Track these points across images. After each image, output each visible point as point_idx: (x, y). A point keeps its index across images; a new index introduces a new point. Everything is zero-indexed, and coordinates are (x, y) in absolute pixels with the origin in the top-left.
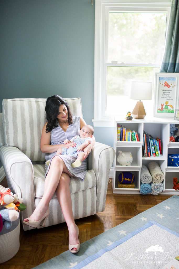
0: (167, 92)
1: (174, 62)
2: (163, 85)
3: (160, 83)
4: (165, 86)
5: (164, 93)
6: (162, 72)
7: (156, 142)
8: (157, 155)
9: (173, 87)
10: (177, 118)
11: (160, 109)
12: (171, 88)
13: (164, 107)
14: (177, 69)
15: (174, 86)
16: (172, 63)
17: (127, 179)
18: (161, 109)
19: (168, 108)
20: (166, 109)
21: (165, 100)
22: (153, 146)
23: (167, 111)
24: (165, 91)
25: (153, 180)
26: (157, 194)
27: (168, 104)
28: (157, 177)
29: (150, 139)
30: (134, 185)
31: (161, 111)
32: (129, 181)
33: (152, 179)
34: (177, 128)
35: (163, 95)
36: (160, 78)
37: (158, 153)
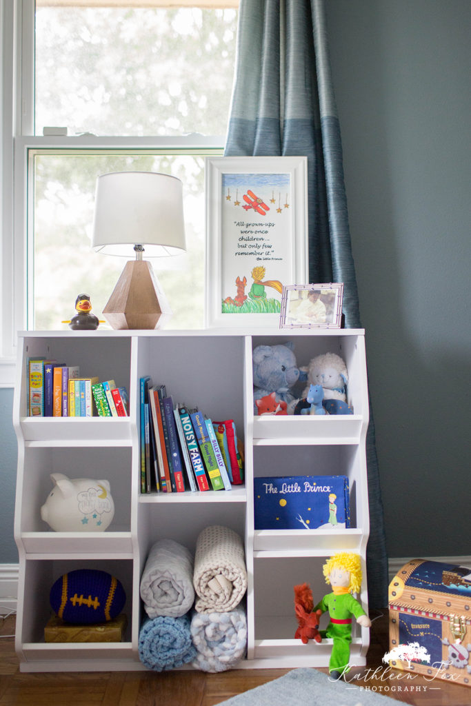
0: (256, 232)
1: (274, 115)
2: (237, 203)
3: (229, 198)
4: (246, 208)
5: (245, 236)
6: (230, 153)
7: (204, 425)
8: (216, 483)
9: (279, 210)
11: (233, 298)
12: (270, 216)
13: (247, 290)
14: (291, 142)
15: (282, 207)
17: (81, 600)
18: (237, 298)
19: (263, 294)
20: (258, 296)
21: (252, 262)
22: (194, 443)
23: (263, 307)
24: (250, 229)
25: (196, 597)
26: (220, 668)
27: (262, 277)
28: (212, 583)
29: (176, 413)
30: (117, 630)
31: (237, 305)
32: (92, 606)
33: (189, 595)
34: (303, 369)
35: (243, 243)
36: (223, 176)
37: (220, 473)
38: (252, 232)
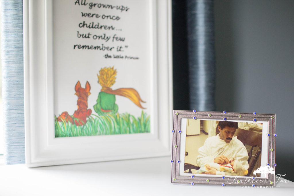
0: (104, 17)
5: (88, 21)
10: (188, 167)
11: (71, 113)
13: (92, 101)
18: (77, 113)
19: (114, 108)
20: (107, 110)
23: (114, 125)
24: (95, 10)
27: (112, 83)
31: (77, 124)
35: (85, 31)
38: (97, 16)
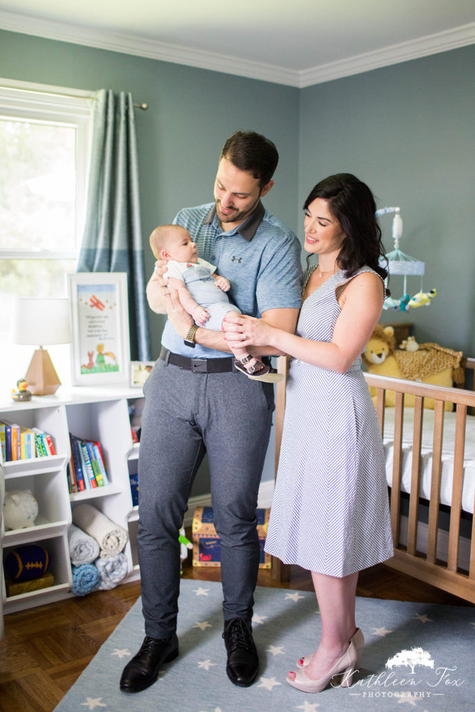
0: (98, 322)
1: (107, 247)
2: (86, 303)
3: (81, 300)
4: (92, 306)
5: (92, 324)
6: (80, 271)
7: (94, 451)
8: (100, 483)
9: (111, 308)
11: (86, 364)
12: (106, 311)
13: (94, 359)
14: (117, 264)
15: (113, 305)
16: (104, 251)
17: (33, 565)
19: (104, 361)
20: (101, 362)
21: (97, 342)
22: (89, 462)
23: (104, 369)
25: (101, 550)
26: (114, 586)
27: (103, 350)
28: (109, 541)
29: (80, 445)
30: (51, 578)
31: (89, 369)
32: (39, 568)
33: (97, 550)
34: (133, 407)
35: (91, 329)
36: (78, 286)
37: (102, 477)
38: (95, 322)
